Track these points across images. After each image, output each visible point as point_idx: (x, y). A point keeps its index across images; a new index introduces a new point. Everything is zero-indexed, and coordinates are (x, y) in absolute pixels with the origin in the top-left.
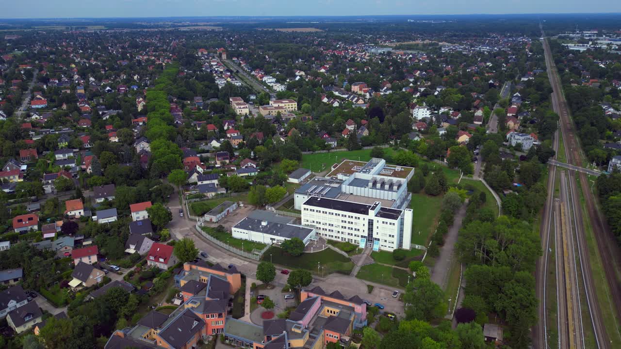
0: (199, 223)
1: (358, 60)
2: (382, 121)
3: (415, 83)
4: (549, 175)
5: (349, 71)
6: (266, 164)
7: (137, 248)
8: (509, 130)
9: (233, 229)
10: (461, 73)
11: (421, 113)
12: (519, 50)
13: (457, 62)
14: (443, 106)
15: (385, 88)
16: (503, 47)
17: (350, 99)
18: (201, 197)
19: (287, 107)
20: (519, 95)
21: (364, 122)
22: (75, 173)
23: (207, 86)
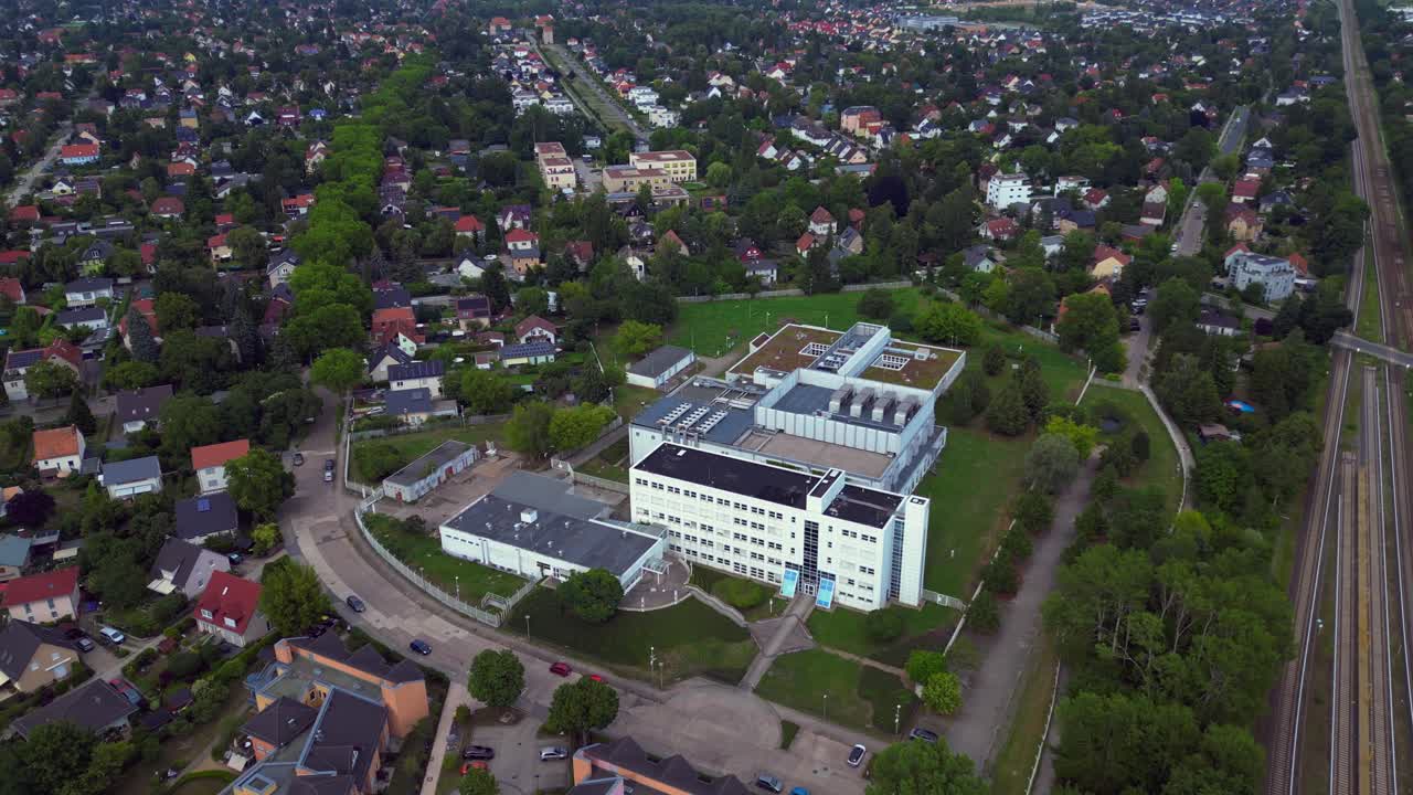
0: (364, 506)
1: (871, 47)
2: (901, 213)
3: (1003, 108)
4: (1331, 379)
5: (844, 76)
6: (581, 334)
7: (180, 581)
8: (1232, 243)
9: (444, 531)
10: (1122, 83)
11: (1008, 192)
12: (1278, 23)
13: (1116, 54)
14: (1065, 174)
15: (926, 121)
16: (1238, 16)
17: (832, 149)
18: (390, 424)
19: (672, 169)
20: (1269, 145)
21: (857, 214)
22: (98, 347)
23: (486, 114)
